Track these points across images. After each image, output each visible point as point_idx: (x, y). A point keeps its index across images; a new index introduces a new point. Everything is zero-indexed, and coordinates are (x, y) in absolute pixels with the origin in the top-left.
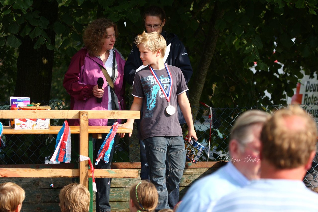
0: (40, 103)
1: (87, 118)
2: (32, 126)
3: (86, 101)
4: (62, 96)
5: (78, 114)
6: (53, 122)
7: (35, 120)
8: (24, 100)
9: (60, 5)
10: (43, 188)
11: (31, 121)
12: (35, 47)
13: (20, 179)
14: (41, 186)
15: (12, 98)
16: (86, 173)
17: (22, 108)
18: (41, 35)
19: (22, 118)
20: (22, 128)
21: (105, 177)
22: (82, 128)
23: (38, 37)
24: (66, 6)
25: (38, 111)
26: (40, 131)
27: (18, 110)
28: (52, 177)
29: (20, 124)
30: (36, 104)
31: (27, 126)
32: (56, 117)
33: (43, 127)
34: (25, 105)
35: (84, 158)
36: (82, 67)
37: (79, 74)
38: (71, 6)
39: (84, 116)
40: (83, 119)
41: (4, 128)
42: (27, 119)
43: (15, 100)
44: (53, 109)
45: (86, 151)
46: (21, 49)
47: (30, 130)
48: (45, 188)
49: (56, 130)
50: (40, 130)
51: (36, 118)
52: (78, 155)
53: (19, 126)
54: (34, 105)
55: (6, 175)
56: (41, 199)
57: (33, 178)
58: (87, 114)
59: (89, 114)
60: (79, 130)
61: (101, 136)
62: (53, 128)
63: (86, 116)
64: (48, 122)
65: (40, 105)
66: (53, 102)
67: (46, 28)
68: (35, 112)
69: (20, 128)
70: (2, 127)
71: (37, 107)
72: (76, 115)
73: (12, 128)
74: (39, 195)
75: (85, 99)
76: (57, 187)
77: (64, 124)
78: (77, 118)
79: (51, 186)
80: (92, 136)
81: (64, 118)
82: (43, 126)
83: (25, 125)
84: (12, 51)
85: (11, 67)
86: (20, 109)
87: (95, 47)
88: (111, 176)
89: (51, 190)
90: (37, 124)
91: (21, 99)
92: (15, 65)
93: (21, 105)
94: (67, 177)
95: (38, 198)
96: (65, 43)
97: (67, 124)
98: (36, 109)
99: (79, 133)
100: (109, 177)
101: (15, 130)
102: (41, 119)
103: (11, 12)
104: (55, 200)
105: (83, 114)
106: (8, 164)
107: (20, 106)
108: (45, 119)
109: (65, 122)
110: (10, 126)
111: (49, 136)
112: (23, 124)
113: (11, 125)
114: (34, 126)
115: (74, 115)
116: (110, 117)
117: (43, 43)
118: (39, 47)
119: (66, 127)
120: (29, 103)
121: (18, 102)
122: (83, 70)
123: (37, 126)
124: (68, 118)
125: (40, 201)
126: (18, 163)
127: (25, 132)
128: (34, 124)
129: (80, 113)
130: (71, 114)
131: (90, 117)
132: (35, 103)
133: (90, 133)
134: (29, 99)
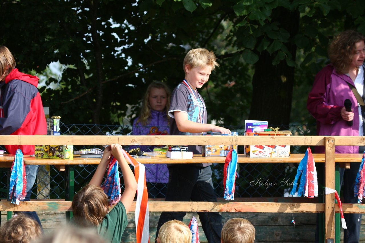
0: (279, 127)
1: (334, 144)
2: (270, 154)
3: (334, 124)
4: (303, 119)
5: (323, 140)
6: (294, 149)
7: (274, 147)
8: (261, 124)
9: (301, 15)
10: (283, 225)
11: (269, 148)
12: (274, 64)
13: (256, 214)
14: (280, 222)
15: (247, 121)
16: (332, 208)
17: (259, 133)
18: (280, 50)
19: (259, 145)
20: (258, 156)
21: (354, 212)
22: (328, 156)
23: (278, 51)
24: (309, 16)
25: (277, 136)
26: (278, 160)
27: (254, 135)
28: (293, 212)
29: (257, 151)
30: (275, 128)
31: (264, 154)
32: (297, 143)
33: (283, 155)
34: (262, 129)
35: (330, 190)
36: (328, 86)
37: (324, 94)
38: (315, 16)
39: (330, 142)
40: (329, 146)
41: (239, 156)
42: (264, 146)
43: (251, 124)
44: (293, 134)
45: (332, 182)
46: (257, 66)
47: (268, 158)
48: (284, 225)
49: (298, 158)
50: (279, 158)
51: (274, 145)
52: (323, 187)
53: (256, 153)
54: (272, 130)
55: (240, 210)
56: (281, 237)
57: (272, 213)
58: (333, 140)
59: (335, 140)
60: (324, 159)
61: (350, 165)
62: (293, 156)
63: (332, 143)
64: (288, 148)
65: (279, 130)
66: (293, 126)
67: (286, 41)
68: (273, 138)
69: (257, 156)
70: (236, 155)
71: (276, 132)
72: (321, 141)
73: (247, 156)
74: (278, 232)
75: (332, 123)
76: (299, 224)
77: (306, 152)
78: (321, 144)
79: (293, 222)
80: (339, 165)
81: (306, 145)
82: (282, 153)
83: (262, 152)
84: (245, 69)
85: (244, 86)
86: (257, 134)
87: (342, 64)
88: (361, 212)
89: (292, 227)
90: (275, 151)
91: (258, 123)
92: (250, 84)
93: (257, 129)
94: (310, 212)
95: (277, 236)
96: (308, 58)
97: (311, 151)
98: (274, 135)
99: (324, 162)
100: (358, 213)
101: (251, 159)
102: (280, 146)
103: (247, 23)
104: (296, 238)
105: (328, 141)
106: (243, 196)
107: (256, 131)
108: (284, 146)
109: (307, 149)
110: (245, 154)
111: (289, 165)
112: (260, 152)
113: (246, 152)
114: (272, 153)
115: (319, 141)
116: (360, 143)
117: (283, 59)
118: (278, 63)
119: (309, 154)
120: (266, 128)
121: (254, 126)
122: (330, 89)
123: (276, 154)
124: (312, 145)
125: (279, 240)
126: (253, 196)
127: (262, 161)
128: (273, 151)
129: (325, 139)
130: (315, 140)
131: (337, 143)
132: (273, 127)
133: (337, 162)
134: (266, 123)
